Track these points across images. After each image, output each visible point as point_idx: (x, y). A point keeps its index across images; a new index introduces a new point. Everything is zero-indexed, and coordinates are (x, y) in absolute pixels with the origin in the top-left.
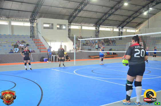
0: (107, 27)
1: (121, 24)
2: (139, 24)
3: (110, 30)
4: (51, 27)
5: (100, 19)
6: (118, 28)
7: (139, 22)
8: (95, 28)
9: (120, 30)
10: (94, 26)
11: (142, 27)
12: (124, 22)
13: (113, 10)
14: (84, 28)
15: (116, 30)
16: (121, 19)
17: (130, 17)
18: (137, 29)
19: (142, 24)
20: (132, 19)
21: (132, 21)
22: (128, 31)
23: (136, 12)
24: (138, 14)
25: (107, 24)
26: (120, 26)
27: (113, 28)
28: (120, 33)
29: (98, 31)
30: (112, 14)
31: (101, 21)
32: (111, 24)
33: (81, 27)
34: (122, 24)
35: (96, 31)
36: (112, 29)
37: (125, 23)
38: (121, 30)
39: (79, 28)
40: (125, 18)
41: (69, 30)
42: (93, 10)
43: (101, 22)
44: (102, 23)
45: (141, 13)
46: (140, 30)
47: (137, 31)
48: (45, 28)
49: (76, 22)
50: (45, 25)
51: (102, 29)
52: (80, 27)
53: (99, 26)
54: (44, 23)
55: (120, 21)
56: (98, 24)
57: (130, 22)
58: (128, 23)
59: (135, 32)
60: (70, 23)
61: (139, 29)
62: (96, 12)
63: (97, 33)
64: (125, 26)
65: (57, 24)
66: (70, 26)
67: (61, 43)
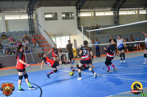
0: (130, 10)
4: (55, 18)
5: (119, 0)
8: (114, 13)
10: (111, 10)
14: (98, 14)
15: (143, 12)
25: (130, 5)
29: (118, 17)
32: (135, 5)
33: (95, 14)
35: (114, 16)
36: (137, 11)
39: (91, 16)
41: (79, 19)
44: (121, 5)
48: (47, 19)
49: (87, 8)
50: (48, 16)
51: (121, 13)
52: (93, 13)
53: (119, 10)
54: (46, 14)
60: (79, 10)
63: (117, 20)
65: (62, 13)
66: (80, 14)
67: (69, 37)
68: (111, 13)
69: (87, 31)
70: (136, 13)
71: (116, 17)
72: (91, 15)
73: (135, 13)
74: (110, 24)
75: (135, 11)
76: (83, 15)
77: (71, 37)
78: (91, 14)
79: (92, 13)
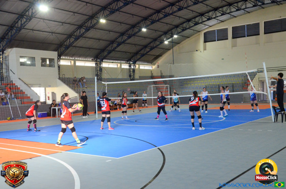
0: (113, 63)
2: (157, 57)
3: (116, 67)
5: (103, 50)
6: (127, 63)
7: (158, 54)
8: (96, 64)
9: (130, 66)
10: (92, 60)
11: (160, 61)
12: (136, 53)
13: (125, 37)
14: (79, 63)
15: (125, 66)
16: (133, 49)
17: (145, 47)
18: (154, 64)
19: (161, 57)
20: (149, 50)
21: (148, 53)
22: (142, 67)
23: (155, 40)
24: (158, 43)
25: (112, 57)
27: (121, 63)
28: (131, 70)
29: (101, 69)
30: (123, 42)
31: (106, 53)
33: (75, 63)
34: (133, 58)
35: (96, 68)
36: (119, 65)
37: (139, 56)
38: (132, 67)
40: (139, 48)
41: (59, 67)
42: (95, 37)
43: (104, 55)
44: (106, 56)
45: (162, 42)
46: (158, 67)
47: (154, 67)
48: (22, 64)
49: (66, 55)
50: (22, 60)
51: (105, 65)
52: (73, 62)
54: (21, 57)
55: (130, 53)
56: (99, 56)
57: (146, 54)
58: (143, 55)
59: (151, 69)
61: (157, 64)
62: (99, 40)
63: (99, 72)
64: (138, 60)
67: (44, 88)
68: (93, 64)
70: (118, 67)
71: (98, 69)
72: (69, 64)
75: (117, 65)
77: (47, 88)
79: (71, 62)
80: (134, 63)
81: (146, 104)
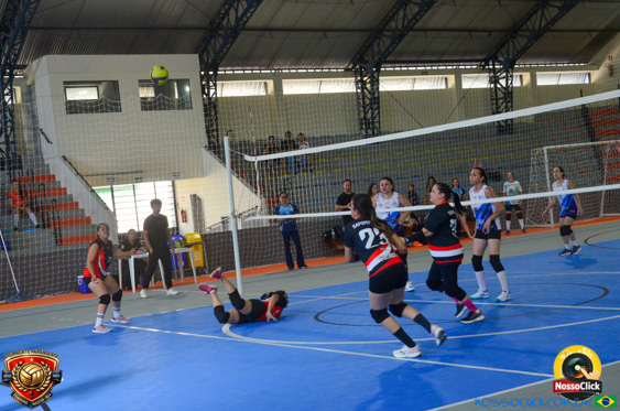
0: (425, 73)
1: (502, 46)
2: (604, 37)
3: (441, 86)
4: (110, 101)
5: (378, 32)
6: (482, 70)
7: (602, 27)
8: (357, 83)
9: (494, 80)
10: (347, 70)
11: (619, 50)
12: (514, 31)
14: (292, 88)
15: (477, 82)
17: (543, 2)
22: (545, 80)
26: (495, 59)
27: (458, 74)
28: (500, 95)
31: (386, 42)
32: (444, 53)
33: (278, 87)
36: (452, 78)
37: (521, 41)
38: (503, 82)
41: (211, 107)
43: (383, 49)
44: (388, 52)
46: (612, 71)
47: (596, 74)
48: (74, 108)
49: (245, 60)
51: (388, 85)
52: (271, 83)
53: (378, 71)
54: (69, 84)
55: (490, 32)
56: (367, 59)
57: (547, 29)
58: (537, 35)
60: (211, 69)
61: (607, 62)
63: (370, 110)
64: (523, 53)
65: (140, 81)
66: (215, 85)
67: (170, 183)
68: (346, 86)
69: (247, 158)
70: (450, 86)
71: (367, 102)
72: (263, 93)
73: (443, 87)
74: (343, 131)
75: (446, 79)
76: (228, 90)
77: (178, 183)
78: (263, 86)
79: (266, 83)
80: (509, 67)
81: (521, 222)
